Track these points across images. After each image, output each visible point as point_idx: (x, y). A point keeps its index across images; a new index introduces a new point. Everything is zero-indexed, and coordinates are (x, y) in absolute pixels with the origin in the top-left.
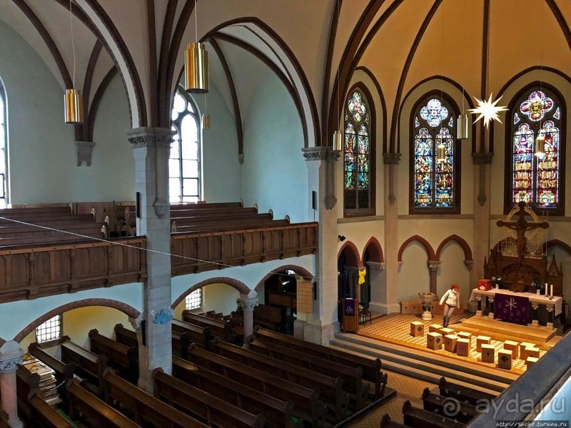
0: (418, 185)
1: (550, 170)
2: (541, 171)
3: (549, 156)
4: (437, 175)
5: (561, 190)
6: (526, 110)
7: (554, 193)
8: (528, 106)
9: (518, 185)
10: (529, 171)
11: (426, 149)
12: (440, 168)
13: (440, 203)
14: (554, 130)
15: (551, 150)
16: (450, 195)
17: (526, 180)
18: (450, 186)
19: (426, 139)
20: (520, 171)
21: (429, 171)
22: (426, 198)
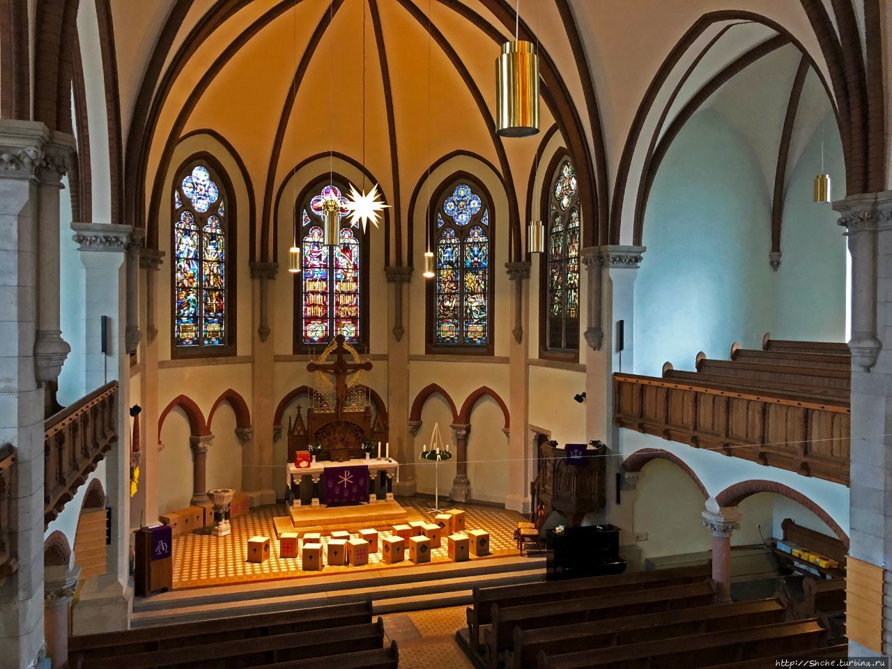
0: (180, 307)
1: (349, 293)
2: (340, 294)
3: (349, 275)
4: (204, 292)
5: (363, 320)
6: (319, 209)
7: (354, 323)
8: (320, 204)
9: (309, 311)
10: (323, 293)
11: (190, 248)
12: (209, 282)
13: (209, 340)
14: (353, 241)
15: (350, 267)
16: (221, 326)
17: (320, 306)
18: (221, 311)
19: (190, 231)
20: (313, 293)
21: (195, 285)
22: (191, 331)
